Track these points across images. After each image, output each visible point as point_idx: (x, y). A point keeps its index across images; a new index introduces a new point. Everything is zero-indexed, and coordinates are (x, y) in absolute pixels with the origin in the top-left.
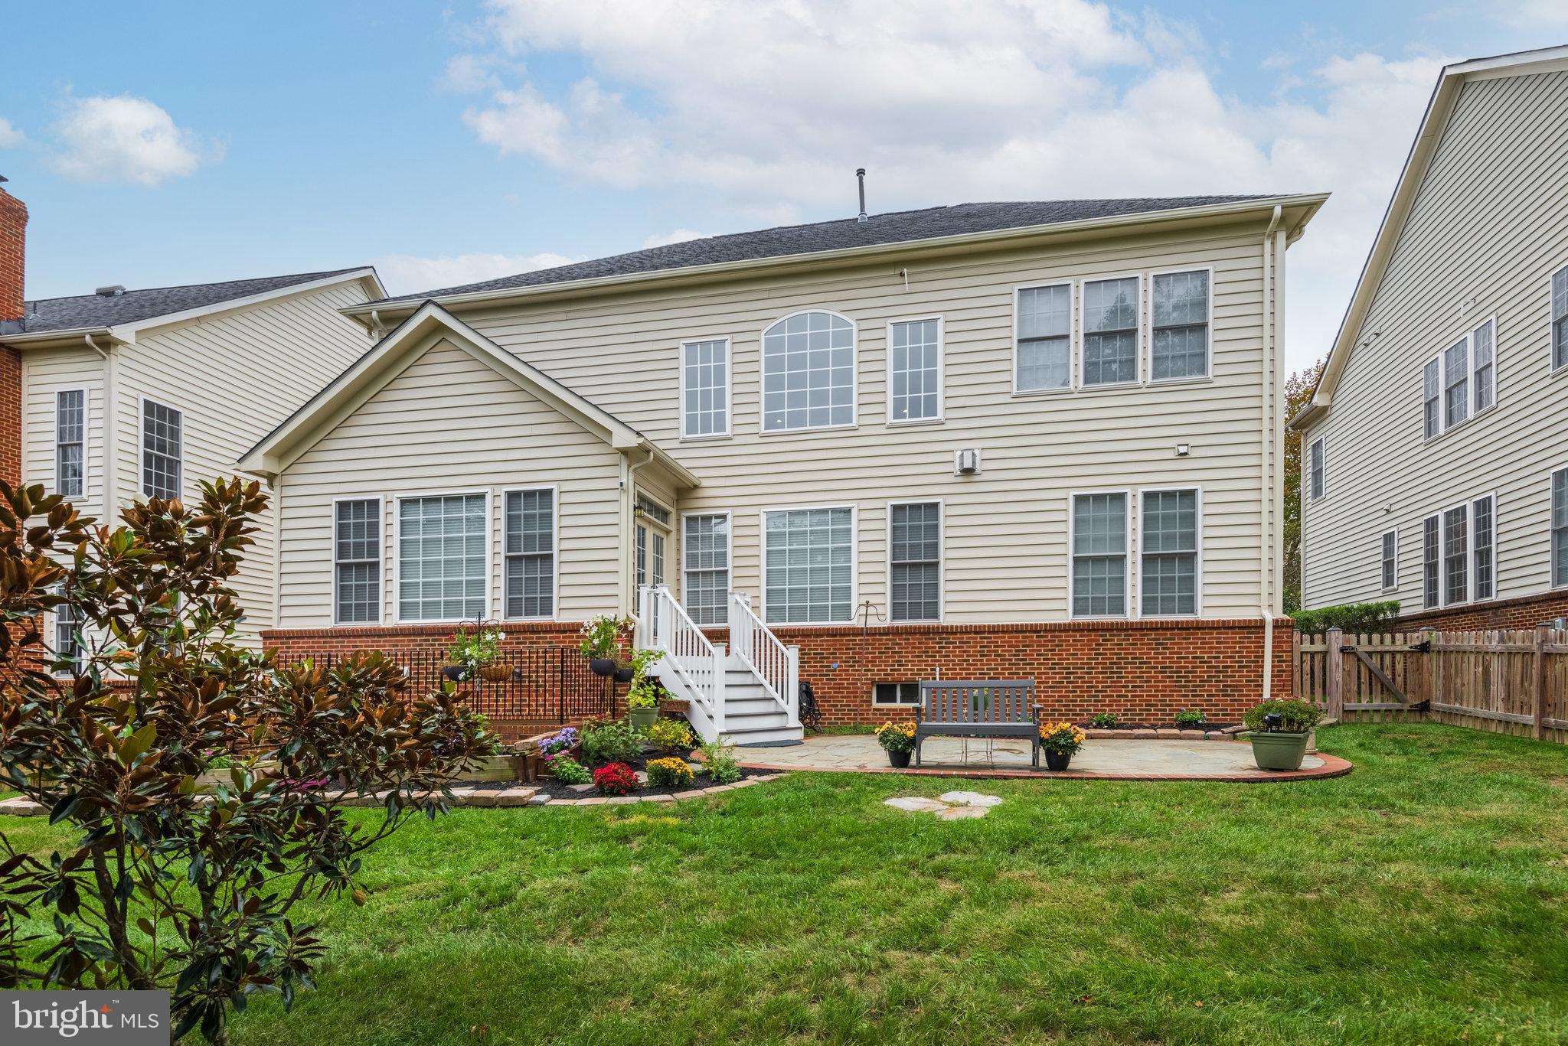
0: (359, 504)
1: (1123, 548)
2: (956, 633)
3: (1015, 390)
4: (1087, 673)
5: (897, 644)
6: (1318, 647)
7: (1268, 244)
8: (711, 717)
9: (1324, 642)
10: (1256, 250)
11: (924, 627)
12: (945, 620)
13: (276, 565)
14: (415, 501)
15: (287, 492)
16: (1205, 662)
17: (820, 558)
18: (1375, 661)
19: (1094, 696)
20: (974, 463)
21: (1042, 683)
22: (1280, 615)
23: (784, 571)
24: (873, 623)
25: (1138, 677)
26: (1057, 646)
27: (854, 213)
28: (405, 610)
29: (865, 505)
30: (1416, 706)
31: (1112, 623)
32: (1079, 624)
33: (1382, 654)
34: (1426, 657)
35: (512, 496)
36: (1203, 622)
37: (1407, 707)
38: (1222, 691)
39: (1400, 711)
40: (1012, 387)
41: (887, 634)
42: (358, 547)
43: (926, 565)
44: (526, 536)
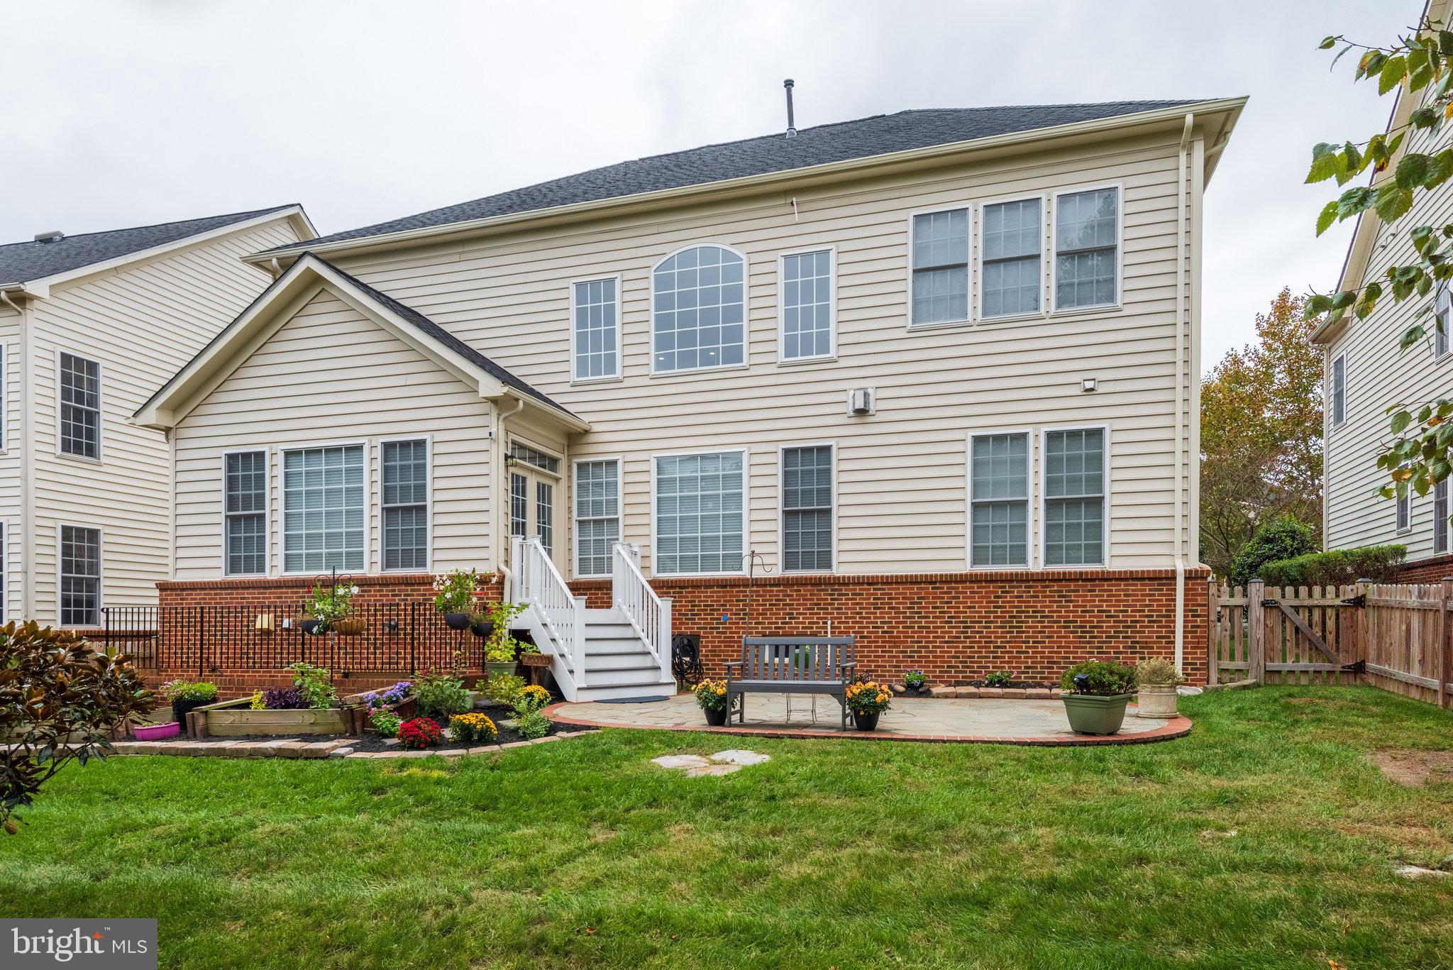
0: (246, 456)
1: (1025, 493)
2: (848, 584)
3: (910, 324)
4: (985, 627)
5: (788, 596)
6: (1239, 600)
7: (1183, 156)
8: (571, 672)
9: (1245, 595)
10: (1169, 164)
11: (815, 578)
12: (838, 570)
13: (172, 517)
14: (297, 453)
15: (181, 445)
16: (1112, 616)
17: (710, 505)
18: (1302, 619)
19: (992, 652)
20: (866, 403)
21: (938, 637)
22: (1195, 564)
23: (675, 518)
24: (759, 573)
25: (1040, 632)
26: (954, 598)
27: (782, 128)
28: (289, 562)
29: (756, 448)
30: (1349, 667)
31: (1011, 574)
32: (976, 575)
33: (1310, 609)
34: (1360, 612)
35: (388, 447)
36: (1108, 572)
37: (1338, 668)
38: (1130, 647)
39: (1330, 673)
40: (907, 321)
41: (778, 585)
42: (247, 499)
43: (819, 511)
44: (401, 487)
